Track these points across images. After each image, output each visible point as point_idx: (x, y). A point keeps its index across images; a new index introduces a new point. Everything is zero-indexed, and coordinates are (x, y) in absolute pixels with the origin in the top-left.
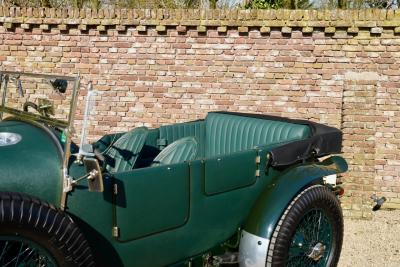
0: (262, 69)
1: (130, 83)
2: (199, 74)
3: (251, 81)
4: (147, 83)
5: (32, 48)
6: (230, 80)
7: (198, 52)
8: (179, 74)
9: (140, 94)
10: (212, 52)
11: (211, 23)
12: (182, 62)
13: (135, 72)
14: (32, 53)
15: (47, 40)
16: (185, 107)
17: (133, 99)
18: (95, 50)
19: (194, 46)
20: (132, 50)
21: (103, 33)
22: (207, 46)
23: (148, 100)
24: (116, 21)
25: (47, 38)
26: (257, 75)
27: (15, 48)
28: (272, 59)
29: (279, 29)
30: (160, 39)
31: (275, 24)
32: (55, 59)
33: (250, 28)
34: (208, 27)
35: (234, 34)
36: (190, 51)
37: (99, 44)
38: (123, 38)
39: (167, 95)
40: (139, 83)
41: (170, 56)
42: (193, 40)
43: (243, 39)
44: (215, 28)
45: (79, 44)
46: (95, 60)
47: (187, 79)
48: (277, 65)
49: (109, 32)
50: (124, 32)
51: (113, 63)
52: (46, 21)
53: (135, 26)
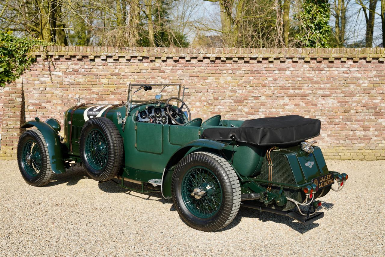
0: (366, 82)
1: (286, 91)
2: (328, 85)
3: (359, 88)
4: (297, 91)
5: (225, 72)
6: (347, 89)
7: (328, 73)
8: (316, 86)
9: (292, 98)
10: (336, 72)
11: (337, 56)
12: (318, 79)
13: (289, 85)
14: (225, 75)
15: (235, 67)
16: (319, 105)
17: (288, 102)
18: (265, 72)
19: (326, 69)
20: (288, 72)
21: (271, 62)
22: (334, 69)
23: (297, 102)
24: (280, 56)
25: (235, 66)
26: (363, 85)
27: (214, 72)
28: (372, 75)
29: (377, 59)
30: (306, 66)
31: (375, 56)
32: (239, 78)
33: (361, 59)
34: (336, 59)
35: (350, 62)
36: (323, 72)
37: (268, 69)
38: (283, 65)
39: (308, 98)
40: (291, 91)
41: (311, 75)
42: (325, 66)
43: (356, 64)
44: (339, 59)
45: (255, 69)
46: (264, 78)
47: (321, 89)
48: (375, 79)
49: (275, 61)
50: (284, 62)
51: (276, 80)
52: (237, 55)
53: (292, 58)
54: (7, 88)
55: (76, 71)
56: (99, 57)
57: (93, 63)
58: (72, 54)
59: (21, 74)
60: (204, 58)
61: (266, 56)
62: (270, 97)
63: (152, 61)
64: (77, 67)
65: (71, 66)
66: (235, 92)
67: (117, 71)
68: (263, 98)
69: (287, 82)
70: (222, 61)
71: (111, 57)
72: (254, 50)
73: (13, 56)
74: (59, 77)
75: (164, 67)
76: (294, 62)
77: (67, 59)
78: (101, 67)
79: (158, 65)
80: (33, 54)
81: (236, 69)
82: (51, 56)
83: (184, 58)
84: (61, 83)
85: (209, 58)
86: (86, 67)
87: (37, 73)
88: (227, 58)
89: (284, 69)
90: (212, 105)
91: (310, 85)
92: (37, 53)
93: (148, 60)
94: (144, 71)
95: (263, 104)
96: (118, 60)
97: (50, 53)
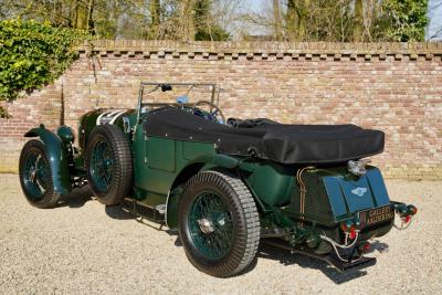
1: (385, 96)
2: (439, 89)
4: (399, 96)
5: (310, 72)
7: (440, 73)
8: (424, 89)
9: (393, 104)
12: (427, 80)
13: (390, 88)
14: (310, 75)
16: (427, 113)
17: (387, 109)
18: (360, 72)
19: (437, 68)
20: (388, 73)
21: (368, 60)
23: (399, 109)
24: (380, 52)
25: (323, 64)
30: (412, 64)
32: (327, 80)
36: (434, 72)
37: (364, 68)
38: (383, 63)
39: (414, 104)
40: (392, 96)
41: (418, 76)
42: (436, 64)
45: (348, 68)
46: (359, 80)
47: (430, 93)
49: (373, 59)
50: (384, 59)
51: (373, 82)
52: (326, 51)
53: (394, 55)
54: (44, 91)
55: (127, 70)
56: (156, 53)
57: (147, 61)
58: (123, 49)
59: (60, 74)
60: (285, 54)
61: (362, 52)
62: (366, 103)
63: (220, 58)
64: (128, 65)
65: (121, 64)
66: (321, 97)
67: (177, 70)
68: (357, 104)
69: (387, 85)
70: (307, 59)
71: (170, 53)
72: (347, 45)
73: (51, 52)
74: (106, 78)
75: (235, 65)
76: (396, 59)
77: (116, 56)
78: (158, 66)
79: (227, 63)
80: (76, 49)
81: (323, 69)
82: (98, 52)
83: (260, 54)
84: (108, 85)
85: (291, 55)
86: (140, 65)
87: (80, 72)
88: (314, 55)
89: (384, 69)
90: (292, 112)
91: (417, 89)
92: (81, 48)
93: (216, 57)
94: (210, 70)
95: (356, 112)
96: (178, 57)
97: (96, 49)
